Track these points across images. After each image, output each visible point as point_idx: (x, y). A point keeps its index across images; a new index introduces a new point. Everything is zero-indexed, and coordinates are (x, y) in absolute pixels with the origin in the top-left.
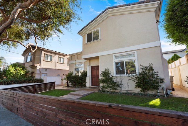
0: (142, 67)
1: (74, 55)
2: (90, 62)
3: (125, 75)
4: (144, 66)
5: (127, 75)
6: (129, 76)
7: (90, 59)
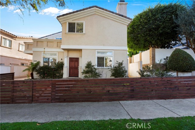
0: (117, 63)
1: (43, 42)
2: (68, 53)
3: (105, 67)
4: (119, 62)
5: (106, 67)
6: (109, 68)
7: (68, 50)
